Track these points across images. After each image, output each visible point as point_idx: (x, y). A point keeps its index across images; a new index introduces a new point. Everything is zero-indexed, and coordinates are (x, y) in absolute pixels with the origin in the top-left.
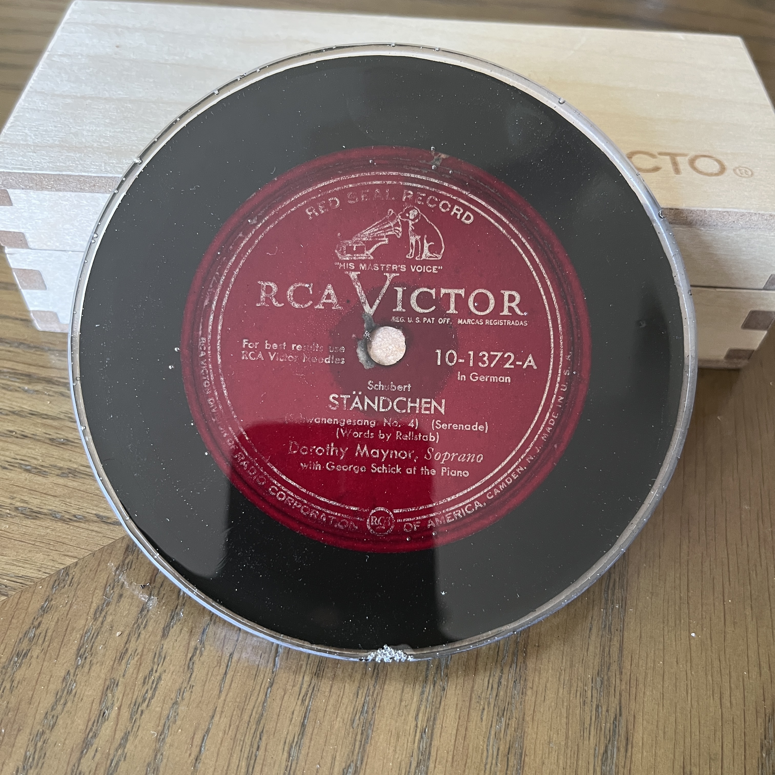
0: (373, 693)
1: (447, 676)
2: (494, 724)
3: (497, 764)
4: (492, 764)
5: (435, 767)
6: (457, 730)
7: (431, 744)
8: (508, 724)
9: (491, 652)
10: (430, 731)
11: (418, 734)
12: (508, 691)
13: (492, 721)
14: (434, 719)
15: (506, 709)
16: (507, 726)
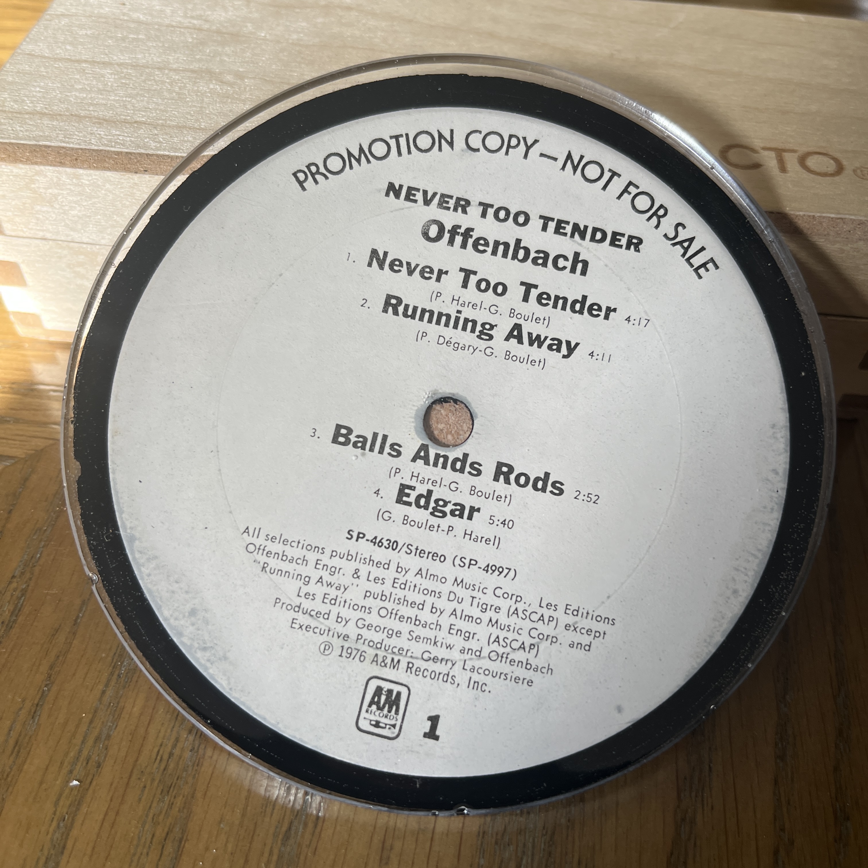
0: (8, 776)
1: (106, 749)
2: (154, 805)
3: (147, 854)
4: (141, 854)
5: (68, 862)
6: (106, 814)
7: (68, 835)
8: (172, 804)
9: (169, 716)
10: (70, 819)
11: (55, 823)
12: (181, 763)
13: (152, 802)
14: (79, 804)
15: (173, 784)
16: (171, 805)
